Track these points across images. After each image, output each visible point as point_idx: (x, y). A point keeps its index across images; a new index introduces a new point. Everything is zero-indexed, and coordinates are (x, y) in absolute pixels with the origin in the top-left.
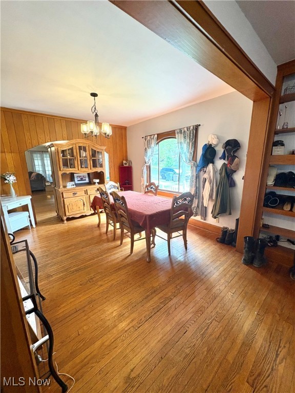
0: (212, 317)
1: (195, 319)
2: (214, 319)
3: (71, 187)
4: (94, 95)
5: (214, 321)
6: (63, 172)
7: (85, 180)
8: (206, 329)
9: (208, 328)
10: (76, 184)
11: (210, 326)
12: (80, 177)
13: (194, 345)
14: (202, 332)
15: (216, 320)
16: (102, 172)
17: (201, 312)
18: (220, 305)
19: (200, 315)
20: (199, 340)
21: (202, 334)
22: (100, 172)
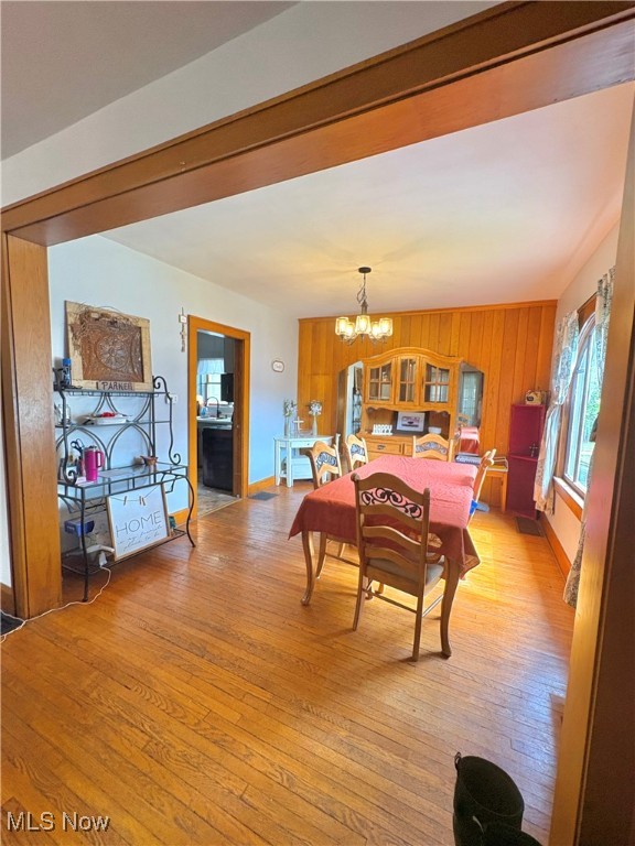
0: (158, 733)
1: (153, 700)
2: (151, 737)
3: (381, 434)
4: (364, 270)
5: (147, 738)
6: (370, 406)
7: (417, 426)
8: (128, 722)
9: (132, 725)
10: (395, 431)
11: (137, 731)
12: (408, 418)
13: (101, 704)
14: (125, 716)
15: (148, 742)
16: (446, 413)
17: (170, 711)
18: (194, 753)
19: (164, 707)
20: (109, 711)
21: (119, 715)
22: (441, 413)
